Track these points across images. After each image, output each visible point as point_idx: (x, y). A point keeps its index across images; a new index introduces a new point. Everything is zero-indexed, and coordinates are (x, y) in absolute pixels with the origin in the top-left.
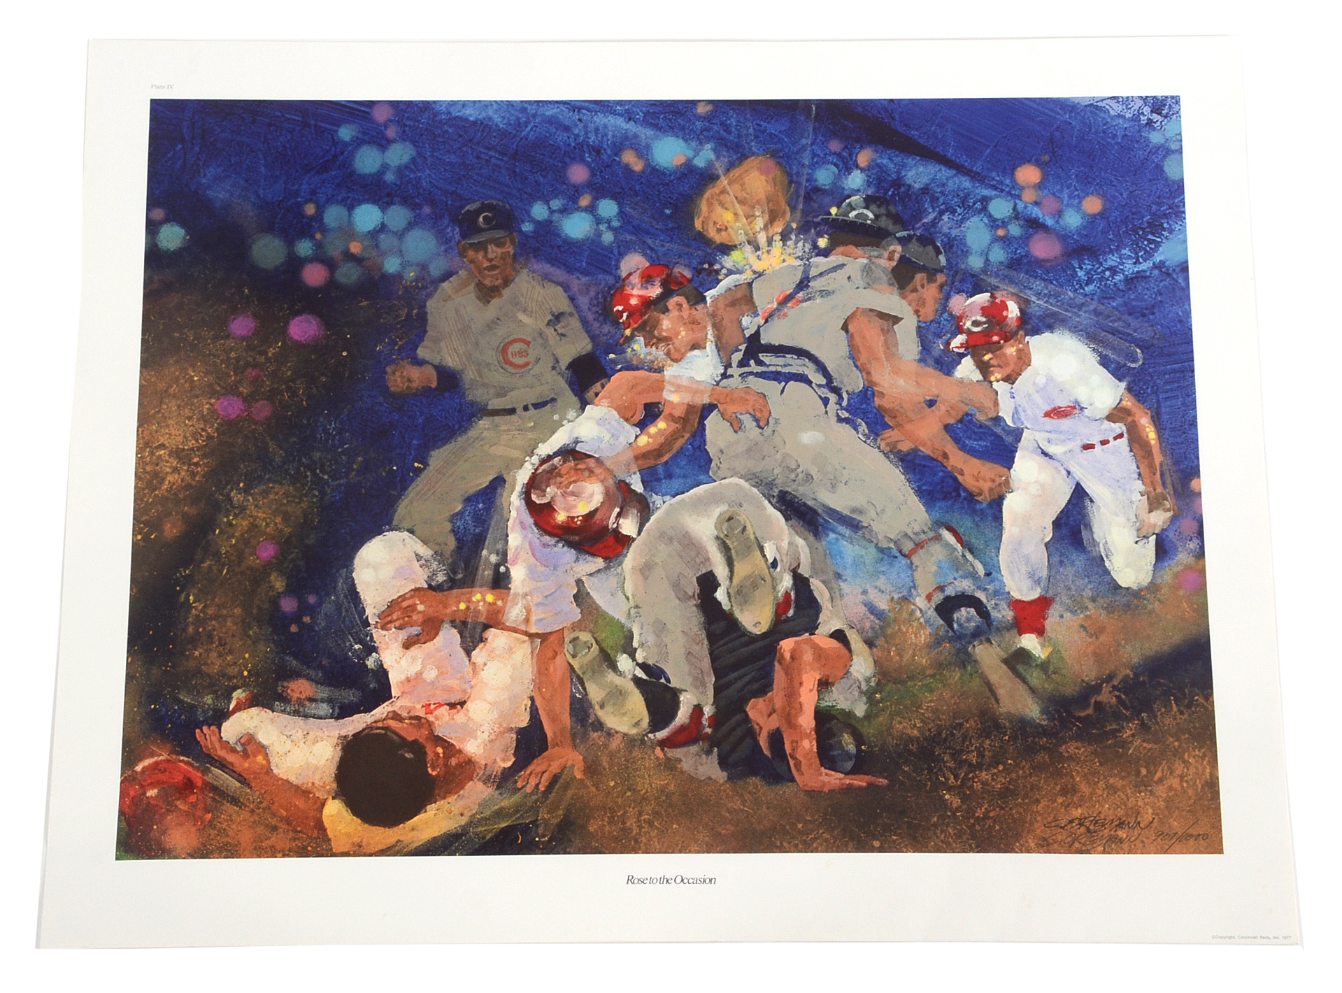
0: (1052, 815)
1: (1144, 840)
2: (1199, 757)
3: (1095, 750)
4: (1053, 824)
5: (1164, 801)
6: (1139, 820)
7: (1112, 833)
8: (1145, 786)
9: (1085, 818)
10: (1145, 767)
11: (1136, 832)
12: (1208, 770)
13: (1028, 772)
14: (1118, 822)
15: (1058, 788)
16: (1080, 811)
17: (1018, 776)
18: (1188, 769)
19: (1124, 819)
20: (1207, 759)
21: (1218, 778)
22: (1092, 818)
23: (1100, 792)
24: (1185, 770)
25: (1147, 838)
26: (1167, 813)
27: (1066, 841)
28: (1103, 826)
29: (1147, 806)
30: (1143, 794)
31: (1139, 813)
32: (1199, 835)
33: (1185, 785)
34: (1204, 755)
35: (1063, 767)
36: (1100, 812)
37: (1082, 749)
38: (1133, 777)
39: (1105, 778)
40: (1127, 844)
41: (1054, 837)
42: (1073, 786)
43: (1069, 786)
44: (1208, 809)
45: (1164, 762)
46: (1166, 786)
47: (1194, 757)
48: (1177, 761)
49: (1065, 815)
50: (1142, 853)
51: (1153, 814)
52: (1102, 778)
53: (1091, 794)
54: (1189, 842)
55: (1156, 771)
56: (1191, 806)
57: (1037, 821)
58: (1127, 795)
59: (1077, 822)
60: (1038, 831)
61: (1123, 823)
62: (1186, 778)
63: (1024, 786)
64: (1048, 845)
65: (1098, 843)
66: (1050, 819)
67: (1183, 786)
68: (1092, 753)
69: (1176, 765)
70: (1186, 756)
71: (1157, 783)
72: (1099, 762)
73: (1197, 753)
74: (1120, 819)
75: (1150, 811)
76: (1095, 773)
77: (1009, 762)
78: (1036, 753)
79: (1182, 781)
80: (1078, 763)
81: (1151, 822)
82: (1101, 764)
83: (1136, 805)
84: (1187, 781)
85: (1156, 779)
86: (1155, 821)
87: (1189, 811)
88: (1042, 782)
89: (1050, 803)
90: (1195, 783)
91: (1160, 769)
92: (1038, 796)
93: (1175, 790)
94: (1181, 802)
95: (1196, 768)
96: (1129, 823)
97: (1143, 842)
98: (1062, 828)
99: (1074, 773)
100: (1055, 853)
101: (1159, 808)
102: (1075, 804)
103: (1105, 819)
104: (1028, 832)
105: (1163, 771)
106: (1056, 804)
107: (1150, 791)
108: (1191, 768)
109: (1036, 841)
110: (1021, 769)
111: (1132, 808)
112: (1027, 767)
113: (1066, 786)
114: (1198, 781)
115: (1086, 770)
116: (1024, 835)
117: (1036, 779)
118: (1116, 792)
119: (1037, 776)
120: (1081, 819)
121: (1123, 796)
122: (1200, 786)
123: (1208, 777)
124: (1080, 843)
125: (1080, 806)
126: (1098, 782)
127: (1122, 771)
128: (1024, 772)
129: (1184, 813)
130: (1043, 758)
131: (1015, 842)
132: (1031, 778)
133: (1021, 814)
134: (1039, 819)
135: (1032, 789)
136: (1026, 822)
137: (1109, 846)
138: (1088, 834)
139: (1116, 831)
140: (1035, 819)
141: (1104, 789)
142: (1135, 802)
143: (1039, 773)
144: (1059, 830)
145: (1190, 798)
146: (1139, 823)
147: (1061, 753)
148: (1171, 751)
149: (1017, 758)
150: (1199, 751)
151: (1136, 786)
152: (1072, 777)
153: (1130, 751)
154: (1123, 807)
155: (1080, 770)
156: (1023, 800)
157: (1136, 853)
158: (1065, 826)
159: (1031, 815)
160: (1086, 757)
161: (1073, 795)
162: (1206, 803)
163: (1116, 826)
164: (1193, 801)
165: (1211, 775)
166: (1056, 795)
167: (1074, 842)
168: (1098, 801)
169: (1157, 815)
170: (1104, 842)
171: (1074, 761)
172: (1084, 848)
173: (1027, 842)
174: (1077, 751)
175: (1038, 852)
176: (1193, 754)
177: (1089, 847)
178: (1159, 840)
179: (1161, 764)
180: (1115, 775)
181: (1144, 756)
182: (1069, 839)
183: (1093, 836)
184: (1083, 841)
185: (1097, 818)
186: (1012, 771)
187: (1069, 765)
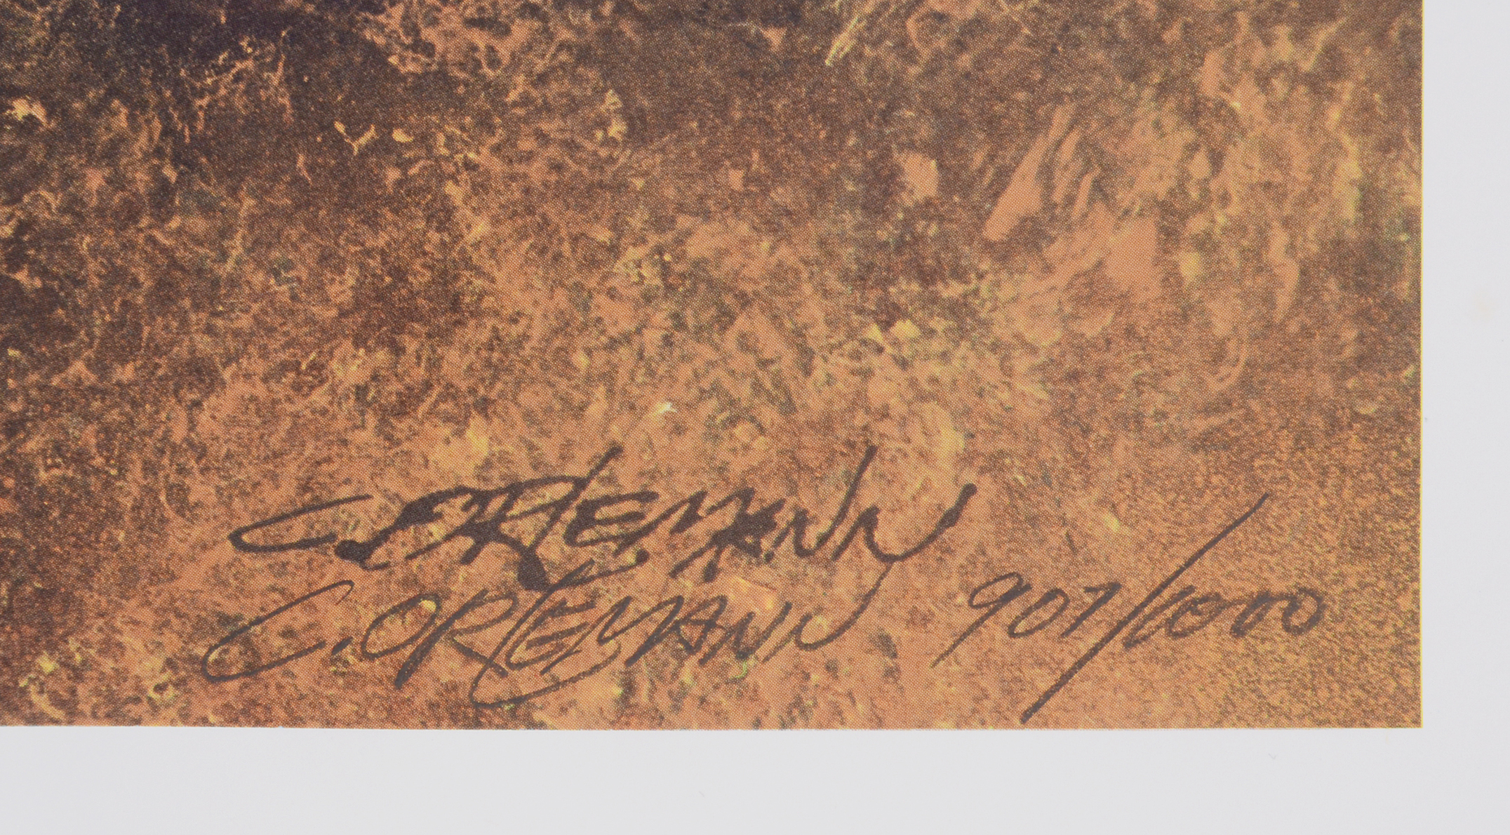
0: (292, 471)
1: (897, 632)
2: (1297, 78)
3: (607, 35)
4: (298, 528)
5: (1043, 371)
6: (867, 499)
7: (688, 585)
8: (927, 278)
9: (515, 490)
10: (935, 150)
11: (846, 584)
12: (1350, 168)
13: (141, 179)
14: (727, 517)
15: (342, 288)
16: (478, 440)
17: (73, 206)
18: (1217, 160)
19: (769, 493)
20: (1346, 90)
21: (1412, 223)
22: (562, 490)
23: (619, 318)
24: (1200, 166)
25: (918, 620)
26: (1054, 453)
27: (378, 641)
28: (628, 540)
29: (929, 408)
30: (905, 329)
31: (871, 452)
32: (1264, 599)
33: (1190, 264)
34: (1333, 64)
35: (384, 146)
36: (615, 452)
37: (521, 31)
38: (850, 219)
39: (660, 223)
40: (780, 663)
41: (298, 618)
42: (445, 277)
43: (420, 278)
44: (1334, 425)
45: (1061, 117)
46: (1060, 279)
47: (1263, 81)
48: (1147, 109)
49: (379, 466)
50: (878, 722)
51: (965, 459)
52: (637, 220)
53: (563, 327)
54: (1190, 647)
55: (1003, 177)
56: (1223, 404)
57: (184, 507)
58: (798, 339)
59: (454, 512)
60: (192, 578)
61: (765, 521)
62: (1197, 224)
63: (116, 276)
64: (251, 671)
65: (592, 651)
66: (277, 497)
67: (1172, 278)
68: (584, 55)
69: (1142, 134)
70: (1209, 76)
71: (1003, 253)
72: (626, 113)
73: (1284, 49)
74: (746, 496)
75: (950, 441)
76: (593, 189)
77: (21, 109)
78: (206, 55)
79: (1169, 236)
80: (485, 123)
81: (951, 518)
82: (639, 132)
83: (859, 400)
84: (1204, 244)
85: (998, 227)
86: (977, 506)
87: (1203, 443)
88: (236, 246)
89: (280, 390)
90: (1255, 256)
91: (1031, 163)
92: (204, 343)
93: (1123, 302)
94: (1156, 380)
95: (1274, 154)
96: (801, 521)
97: (885, 644)
98: (356, 552)
99: (454, 191)
100: (294, 721)
101: (1006, 423)
102: (450, 393)
103: (646, 497)
104: (128, 580)
105: (1047, 172)
106: (319, 398)
107: (957, 309)
108: (1235, 155)
109: (172, 643)
110: (93, 159)
111: (826, 425)
112: (142, 142)
113: (400, 274)
114: (1279, 239)
115: (536, 172)
116: (92, 599)
117: (199, 225)
118: (725, 318)
119: (207, 209)
120: (482, 498)
121: (773, 344)
122: (1291, 275)
123: (1350, 212)
124: (469, 653)
125: (484, 406)
126: (614, 250)
127: (778, 173)
128: (117, 182)
129: (1173, 454)
130: (253, 84)
131: (33, 647)
132: (161, 219)
133: (80, 458)
134: (201, 490)
135: (164, 293)
136: (114, 516)
137: (658, 675)
138: (527, 598)
139: (710, 573)
140: (179, 494)
141: (648, 298)
142: (846, 385)
143: (215, 190)
144: (336, 568)
145: (1218, 357)
146: (868, 520)
147: (376, 55)
148: (1112, 42)
149: (78, 82)
150: (1299, 37)
151: (861, 278)
152: (442, 216)
153: (842, 44)
154: (769, 415)
155: (497, 166)
156: (100, 367)
157: (836, 718)
158: (382, 537)
159: (150, 468)
160: (542, 80)
161: (441, 336)
162: (1325, 386)
163: (719, 540)
164: (1232, 374)
165: (1371, 198)
166: (328, 334)
167: (423, 652)
168: (608, 377)
169: (994, 464)
170: (630, 643)
171: (460, 106)
172: (491, 689)
173: (111, 647)
174: (480, 39)
175: (185, 718)
176: (1259, 55)
177: (526, 682)
178: (995, 630)
179: (1037, 126)
180: (733, 204)
181: (931, 72)
182: (397, 631)
183: (561, 610)
184: (488, 640)
185: (595, 490)
186: (38, 174)
187: (424, 140)
